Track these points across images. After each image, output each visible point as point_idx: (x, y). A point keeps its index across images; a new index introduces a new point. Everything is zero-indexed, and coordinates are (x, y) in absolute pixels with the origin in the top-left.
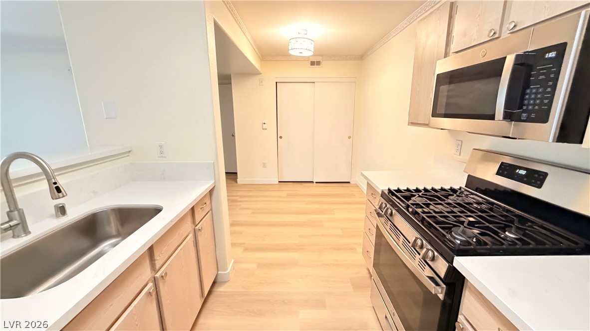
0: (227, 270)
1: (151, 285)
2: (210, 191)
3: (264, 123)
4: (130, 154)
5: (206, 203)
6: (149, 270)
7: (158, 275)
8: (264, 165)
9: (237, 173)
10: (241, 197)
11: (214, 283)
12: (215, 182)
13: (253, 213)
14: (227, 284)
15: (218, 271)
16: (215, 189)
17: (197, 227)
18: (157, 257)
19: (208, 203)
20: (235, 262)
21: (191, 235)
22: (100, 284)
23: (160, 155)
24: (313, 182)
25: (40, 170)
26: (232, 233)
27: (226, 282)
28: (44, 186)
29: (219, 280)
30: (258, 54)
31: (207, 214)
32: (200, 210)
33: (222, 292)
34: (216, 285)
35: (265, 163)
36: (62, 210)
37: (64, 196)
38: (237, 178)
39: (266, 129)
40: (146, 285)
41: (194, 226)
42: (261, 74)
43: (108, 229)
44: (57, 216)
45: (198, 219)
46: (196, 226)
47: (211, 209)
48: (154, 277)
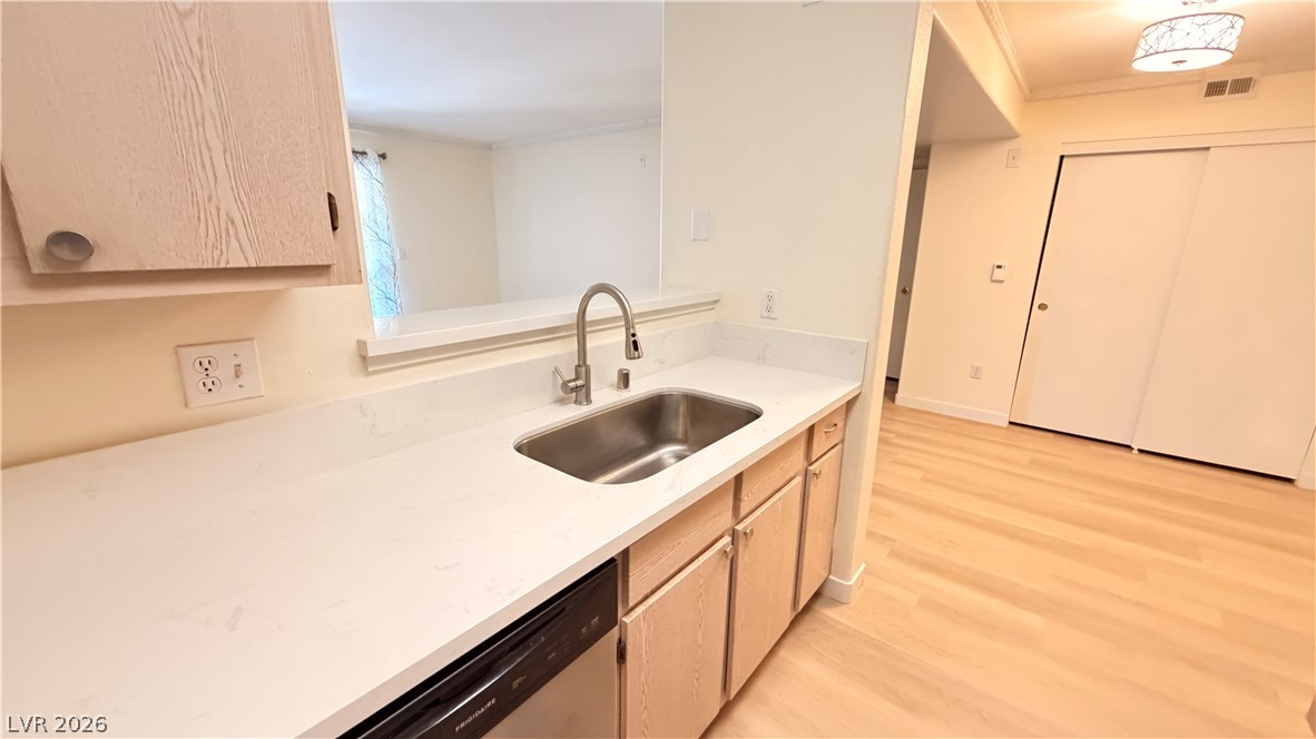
0: (849, 580)
1: (727, 539)
2: (848, 402)
3: (999, 267)
4: (717, 306)
5: (835, 425)
6: (730, 513)
7: (739, 527)
8: (976, 373)
9: (897, 380)
10: (899, 435)
11: (817, 595)
12: (861, 386)
13: (923, 479)
14: (843, 607)
15: (830, 573)
16: (859, 402)
17: (811, 468)
18: (744, 496)
19: (840, 425)
20: (866, 571)
21: (799, 479)
22: (677, 502)
23: (765, 314)
24: (1129, 447)
25: (621, 313)
26: (873, 509)
27: (842, 603)
28: (619, 336)
29: (826, 593)
30: (1020, 87)
31: (833, 447)
32: (823, 434)
33: (829, 617)
34: (820, 601)
35: (977, 369)
36: (625, 379)
37: (639, 357)
38: (896, 392)
39: (1001, 282)
40: (721, 537)
41: (806, 464)
42: (1017, 136)
43: (673, 427)
44: (619, 388)
45: (817, 450)
46: (811, 464)
47: (842, 441)
48: (734, 530)
